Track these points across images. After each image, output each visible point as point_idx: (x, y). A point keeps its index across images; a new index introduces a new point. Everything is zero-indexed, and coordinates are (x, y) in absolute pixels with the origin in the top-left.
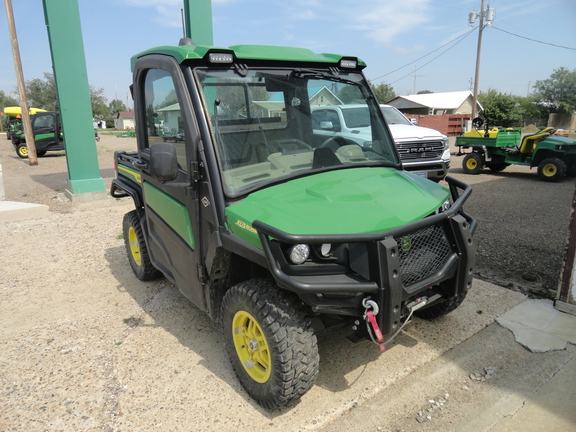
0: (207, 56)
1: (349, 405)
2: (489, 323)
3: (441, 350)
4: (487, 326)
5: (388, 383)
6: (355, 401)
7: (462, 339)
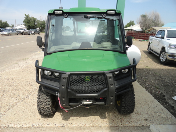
0: (54, 12)
1: (62, 125)
2: (145, 125)
3: (111, 125)
4: (143, 126)
5: (80, 126)
6: (64, 125)
7: (125, 125)
